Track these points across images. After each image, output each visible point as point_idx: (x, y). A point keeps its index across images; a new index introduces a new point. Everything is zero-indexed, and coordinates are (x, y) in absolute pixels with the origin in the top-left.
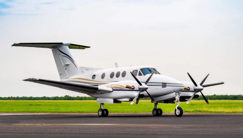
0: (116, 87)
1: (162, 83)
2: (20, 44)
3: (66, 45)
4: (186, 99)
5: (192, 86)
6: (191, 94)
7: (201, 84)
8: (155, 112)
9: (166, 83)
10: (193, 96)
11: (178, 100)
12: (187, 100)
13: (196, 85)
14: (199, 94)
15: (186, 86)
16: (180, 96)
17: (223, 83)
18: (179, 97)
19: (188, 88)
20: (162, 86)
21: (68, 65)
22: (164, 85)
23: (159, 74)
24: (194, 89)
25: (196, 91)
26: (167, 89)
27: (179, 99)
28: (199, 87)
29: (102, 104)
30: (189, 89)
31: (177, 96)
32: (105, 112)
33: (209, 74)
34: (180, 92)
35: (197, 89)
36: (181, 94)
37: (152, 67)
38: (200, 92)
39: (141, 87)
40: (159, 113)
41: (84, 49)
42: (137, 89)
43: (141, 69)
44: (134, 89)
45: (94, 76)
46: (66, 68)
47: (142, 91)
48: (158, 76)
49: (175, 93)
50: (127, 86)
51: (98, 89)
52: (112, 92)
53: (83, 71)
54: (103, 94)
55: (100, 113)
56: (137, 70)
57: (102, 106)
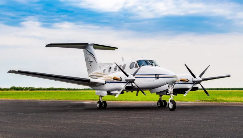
0: (108, 79)
1: (155, 74)
2: (51, 44)
3: (91, 45)
5: (190, 78)
6: (190, 86)
7: (200, 76)
8: (159, 104)
9: (159, 75)
10: (191, 88)
11: (171, 93)
13: (195, 77)
14: (198, 86)
15: (185, 78)
16: (174, 88)
17: (229, 76)
19: (187, 80)
21: (92, 61)
22: (157, 77)
23: (156, 65)
24: (193, 81)
25: (195, 83)
26: (160, 81)
27: (173, 91)
28: (198, 79)
29: (100, 96)
30: (188, 81)
31: (170, 88)
32: (103, 104)
34: (173, 84)
35: (195, 81)
36: (174, 86)
37: (150, 59)
38: (199, 84)
39: (128, 78)
40: (163, 104)
41: (114, 50)
42: (124, 80)
43: (138, 62)
44: (121, 80)
45: (104, 70)
46: (91, 64)
47: (129, 83)
48: (153, 67)
49: (167, 85)
50: (115, 77)
51: (90, 81)
52: (105, 85)
53: (100, 67)
54: (99, 86)
55: (98, 105)
56: (134, 62)
57: (101, 98)
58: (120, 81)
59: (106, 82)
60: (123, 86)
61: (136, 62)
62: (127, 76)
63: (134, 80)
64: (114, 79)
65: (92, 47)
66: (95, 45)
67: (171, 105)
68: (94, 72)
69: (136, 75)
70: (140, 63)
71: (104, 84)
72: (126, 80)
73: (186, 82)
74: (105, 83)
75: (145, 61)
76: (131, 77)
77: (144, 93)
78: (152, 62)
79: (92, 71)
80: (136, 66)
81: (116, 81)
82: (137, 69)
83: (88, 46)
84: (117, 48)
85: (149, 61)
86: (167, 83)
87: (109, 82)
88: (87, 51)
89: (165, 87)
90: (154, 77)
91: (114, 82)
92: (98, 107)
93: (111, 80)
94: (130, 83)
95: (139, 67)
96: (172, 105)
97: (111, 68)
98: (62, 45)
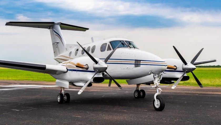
1: (135, 60)
2: (10, 22)
3: (58, 24)
4: (172, 81)
5: (179, 64)
6: (179, 75)
7: (192, 62)
8: (136, 94)
9: (140, 61)
10: (181, 78)
11: (157, 86)
12: (173, 83)
13: (186, 63)
15: (172, 65)
17: (215, 61)
18: (159, 82)
19: (175, 67)
20: (135, 64)
21: (58, 43)
22: (137, 63)
23: (134, 48)
24: (183, 69)
25: (186, 72)
26: (142, 68)
28: (190, 66)
30: (176, 69)
31: (156, 79)
32: (65, 98)
33: (203, 49)
34: (161, 74)
35: (187, 69)
37: (127, 40)
38: (190, 73)
39: (97, 66)
40: (142, 95)
42: (91, 69)
43: (111, 42)
44: (87, 68)
45: (71, 53)
46: (57, 45)
47: (98, 72)
48: (132, 50)
49: (152, 75)
50: (78, 64)
51: (45, 68)
52: (67, 73)
53: (66, 49)
54: (60, 74)
55: (59, 98)
56: (106, 44)
57: (62, 90)
58: (86, 70)
59: (68, 70)
60: (90, 76)
61: (108, 43)
62: (96, 62)
63: (106, 68)
64: (77, 66)
65: (59, 27)
66: (62, 24)
67: (157, 103)
68: (60, 55)
69: (109, 60)
70: (114, 45)
71: (65, 72)
72: (95, 68)
73: (174, 69)
74: (66, 70)
75: (120, 41)
76: (102, 64)
77: (120, 86)
78: (130, 44)
79: (58, 53)
80: (109, 49)
81: (81, 69)
82: (110, 52)
83: (54, 24)
84: (88, 29)
85: (125, 42)
86: (153, 73)
87: (71, 70)
88: (53, 31)
89: (150, 78)
90: (134, 63)
91: (78, 71)
92: (59, 101)
93: (74, 67)
94: (100, 72)
95: (112, 50)
96: (159, 103)
97: (77, 50)
98: (24, 24)
